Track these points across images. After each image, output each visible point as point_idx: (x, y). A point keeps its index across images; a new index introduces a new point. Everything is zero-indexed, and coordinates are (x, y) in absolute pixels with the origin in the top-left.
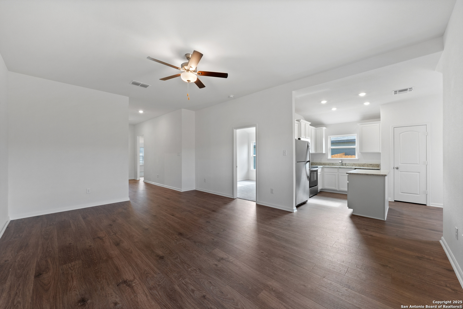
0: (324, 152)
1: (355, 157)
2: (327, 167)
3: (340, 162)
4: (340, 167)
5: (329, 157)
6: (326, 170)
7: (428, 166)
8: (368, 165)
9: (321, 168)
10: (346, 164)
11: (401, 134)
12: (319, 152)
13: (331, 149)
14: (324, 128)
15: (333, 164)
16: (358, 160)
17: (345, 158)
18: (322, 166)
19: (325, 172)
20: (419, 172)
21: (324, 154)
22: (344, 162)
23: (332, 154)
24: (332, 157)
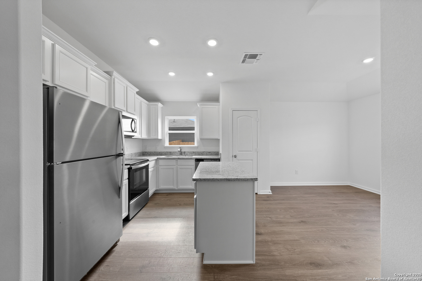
0: (160, 137)
1: (194, 144)
2: (163, 158)
3: (179, 151)
4: (179, 158)
5: (167, 144)
6: (161, 162)
7: (258, 153)
8: (207, 153)
9: (154, 160)
10: (185, 152)
11: (238, 119)
12: (152, 137)
13: (169, 133)
14: (160, 105)
15: (171, 153)
16: (197, 147)
17: (184, 144)
18: (155, 158)
19: (160, 166)
20: (252, 160)
21: (161, 140)
22: (183, 151)
23: (170, 141)
24: (170, 144)
